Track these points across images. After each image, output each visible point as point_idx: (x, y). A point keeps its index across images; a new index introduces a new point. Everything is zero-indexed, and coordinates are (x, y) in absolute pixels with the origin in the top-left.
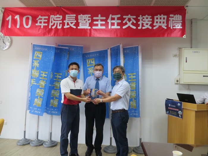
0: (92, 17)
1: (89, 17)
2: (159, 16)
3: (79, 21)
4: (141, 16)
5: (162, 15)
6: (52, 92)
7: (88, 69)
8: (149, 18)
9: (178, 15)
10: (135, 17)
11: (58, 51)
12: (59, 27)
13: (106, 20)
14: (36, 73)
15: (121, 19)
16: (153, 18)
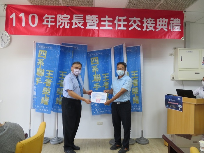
0: (99, 18)
1: (96, 18)
2: (161, 19)
3: (87, 21)
4: (145, 18)
5: (164, 18)
6: (58, 90)
7: (92, 67)
8: (152, 21)
9: (178, 19)
10: (139, 19)
11: (63, 50)
12: (67, 27)
13: (113, 22)
14: (41, 72)
15: (127, 20)
16: (156, 21)
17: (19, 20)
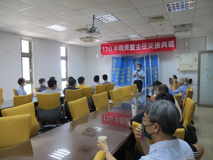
0: (135, 45)
2: (163, 42)
3: (130, 47)
4: (156, 43)
5: (165, 42)
6: (121, 76)
8: (159, 43)
9: (173, 41)
10: (153, 43)
11: (123, 59)
12: (123, 50)
14: (114, 69)
15: (147, 45)
16: (161, 44)
17: (105, 49)
